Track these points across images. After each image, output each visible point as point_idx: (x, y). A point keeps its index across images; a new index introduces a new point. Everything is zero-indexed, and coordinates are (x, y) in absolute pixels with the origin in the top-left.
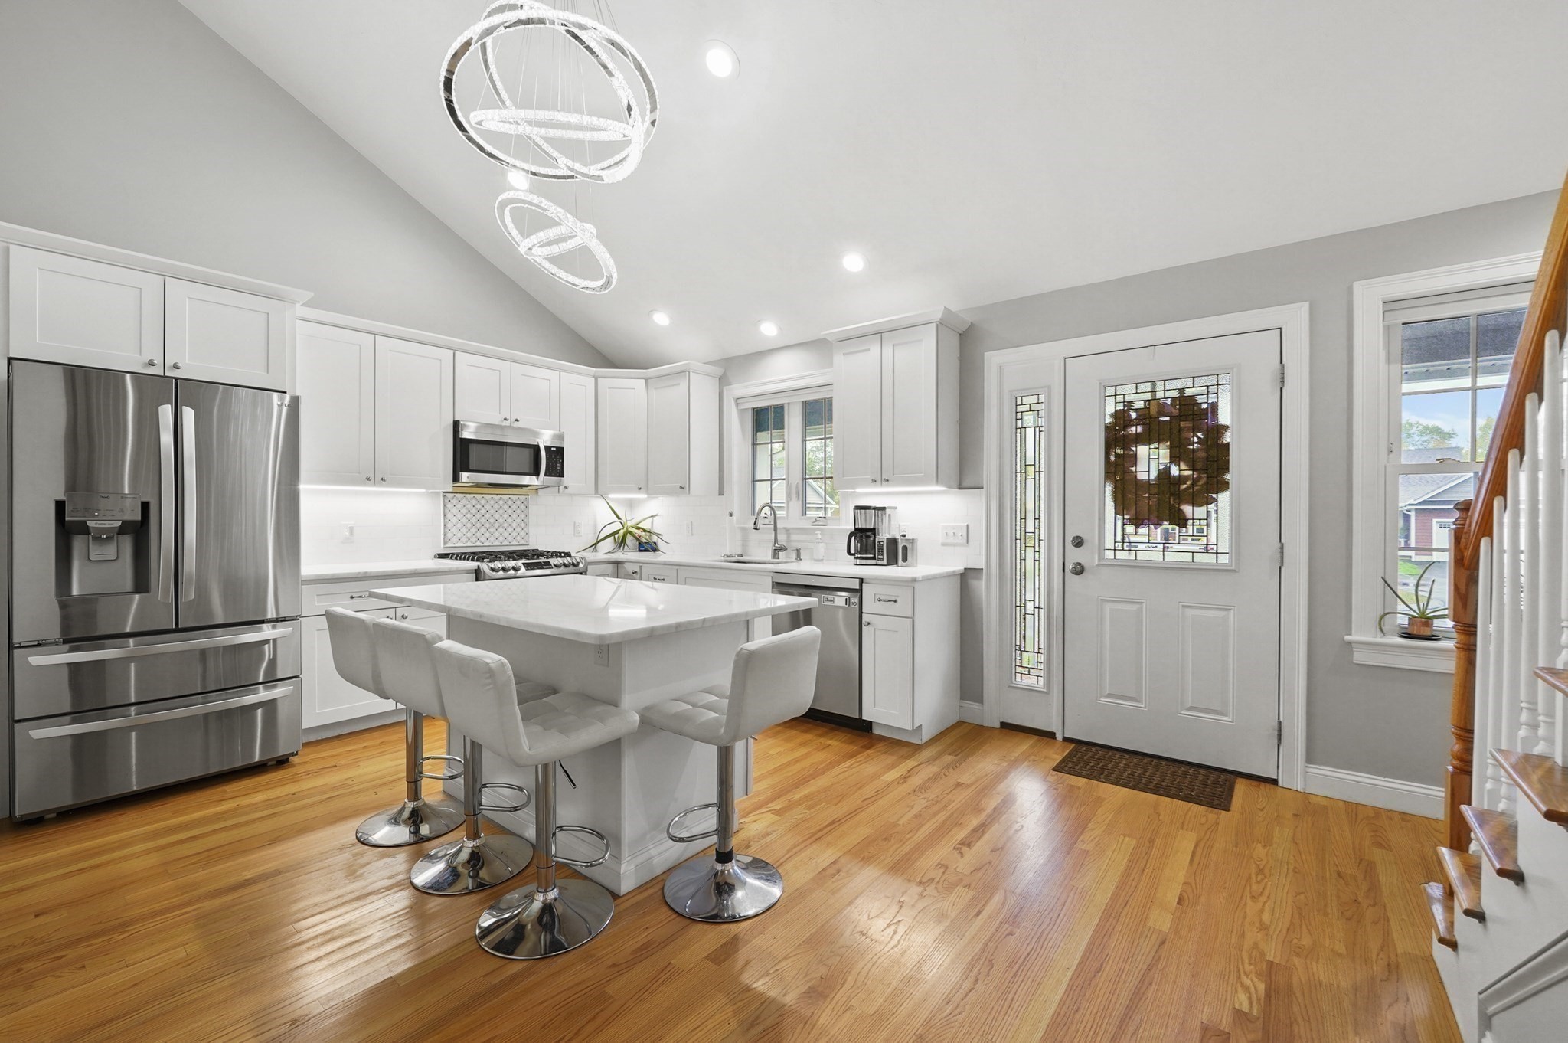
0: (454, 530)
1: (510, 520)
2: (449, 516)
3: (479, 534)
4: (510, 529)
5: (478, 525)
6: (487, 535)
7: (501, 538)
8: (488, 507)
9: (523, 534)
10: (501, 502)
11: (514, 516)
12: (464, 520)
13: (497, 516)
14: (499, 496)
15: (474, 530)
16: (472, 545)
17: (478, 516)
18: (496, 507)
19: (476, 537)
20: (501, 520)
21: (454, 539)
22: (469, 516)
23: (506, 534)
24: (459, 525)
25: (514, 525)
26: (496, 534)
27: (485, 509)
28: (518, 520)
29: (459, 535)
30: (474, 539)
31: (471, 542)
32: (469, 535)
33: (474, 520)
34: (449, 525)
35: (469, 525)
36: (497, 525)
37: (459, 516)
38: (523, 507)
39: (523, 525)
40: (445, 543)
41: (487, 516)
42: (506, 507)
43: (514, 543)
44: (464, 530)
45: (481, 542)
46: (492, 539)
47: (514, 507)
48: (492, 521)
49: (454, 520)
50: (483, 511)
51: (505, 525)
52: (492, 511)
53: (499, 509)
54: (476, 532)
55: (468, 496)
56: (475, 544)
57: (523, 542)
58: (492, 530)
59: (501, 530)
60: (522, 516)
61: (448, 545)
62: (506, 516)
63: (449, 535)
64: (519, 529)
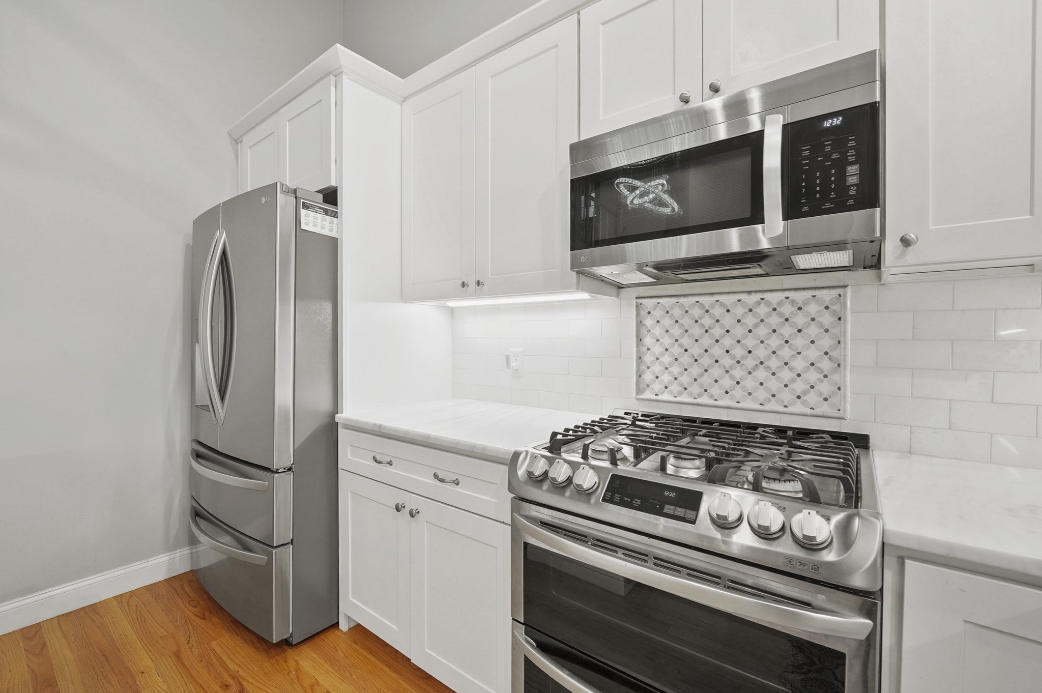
0: (657, 368)
1: (786, 353)
2: (648, 341)
3: (706, 380)
4: (786, 375)
5: (706, 361)
6: (727, 382)
7: (761, 394)
8: (728, 321)
9: (825, 388)
10: (762, 310)
11: (799, 342)
12: (676, 350)
13: (750, 342)
14: (757, 297)
15: (695, 370)
16: (691, 400)
17: (706, 341)
18: (750, 321)
19: (701, 386)
20: (761, 352)
21: (657, 386)
22: (686, 341)
23: (774, 385)
24: (666, 359)
25: (799, 364)
26: (749, 383)
27: (723, 326)
28: (813, 353)
29: (666, 378)
30: (695, 389)
31: (690, 395)
32: (685, 379)
33: (696, 350)
34: (648, 358)
35: (686, 360)
36: (750, 362)
37: (667, 341)
38: (827, 319)
39: (826, 365)
40: (639, 391)
41: (727, 342)
42: (774, 320)
43: (798, 408)
44: (676, 370)
45: (711, 396)
46: (738, 392)
47: (800, 320)
48: (738, 352)
49: (657, 349)
50: (717, 331)
51: (774, 363)
52: (739, 331)
53: (756, 325)
54: (701, 375)
55: (682, 300)
56: (699, 401)
57: (825, 409)
58: (738, 373)
59: (761, 374)
60: (826, 342)
61: (644, 396)
62: (774, 342)
63: (648, 377)
64: (812, 376)
